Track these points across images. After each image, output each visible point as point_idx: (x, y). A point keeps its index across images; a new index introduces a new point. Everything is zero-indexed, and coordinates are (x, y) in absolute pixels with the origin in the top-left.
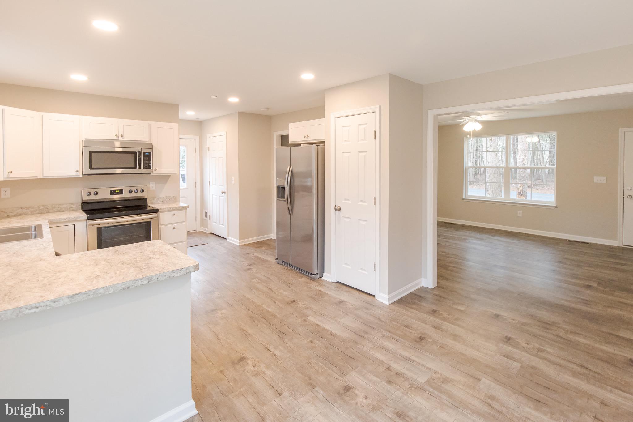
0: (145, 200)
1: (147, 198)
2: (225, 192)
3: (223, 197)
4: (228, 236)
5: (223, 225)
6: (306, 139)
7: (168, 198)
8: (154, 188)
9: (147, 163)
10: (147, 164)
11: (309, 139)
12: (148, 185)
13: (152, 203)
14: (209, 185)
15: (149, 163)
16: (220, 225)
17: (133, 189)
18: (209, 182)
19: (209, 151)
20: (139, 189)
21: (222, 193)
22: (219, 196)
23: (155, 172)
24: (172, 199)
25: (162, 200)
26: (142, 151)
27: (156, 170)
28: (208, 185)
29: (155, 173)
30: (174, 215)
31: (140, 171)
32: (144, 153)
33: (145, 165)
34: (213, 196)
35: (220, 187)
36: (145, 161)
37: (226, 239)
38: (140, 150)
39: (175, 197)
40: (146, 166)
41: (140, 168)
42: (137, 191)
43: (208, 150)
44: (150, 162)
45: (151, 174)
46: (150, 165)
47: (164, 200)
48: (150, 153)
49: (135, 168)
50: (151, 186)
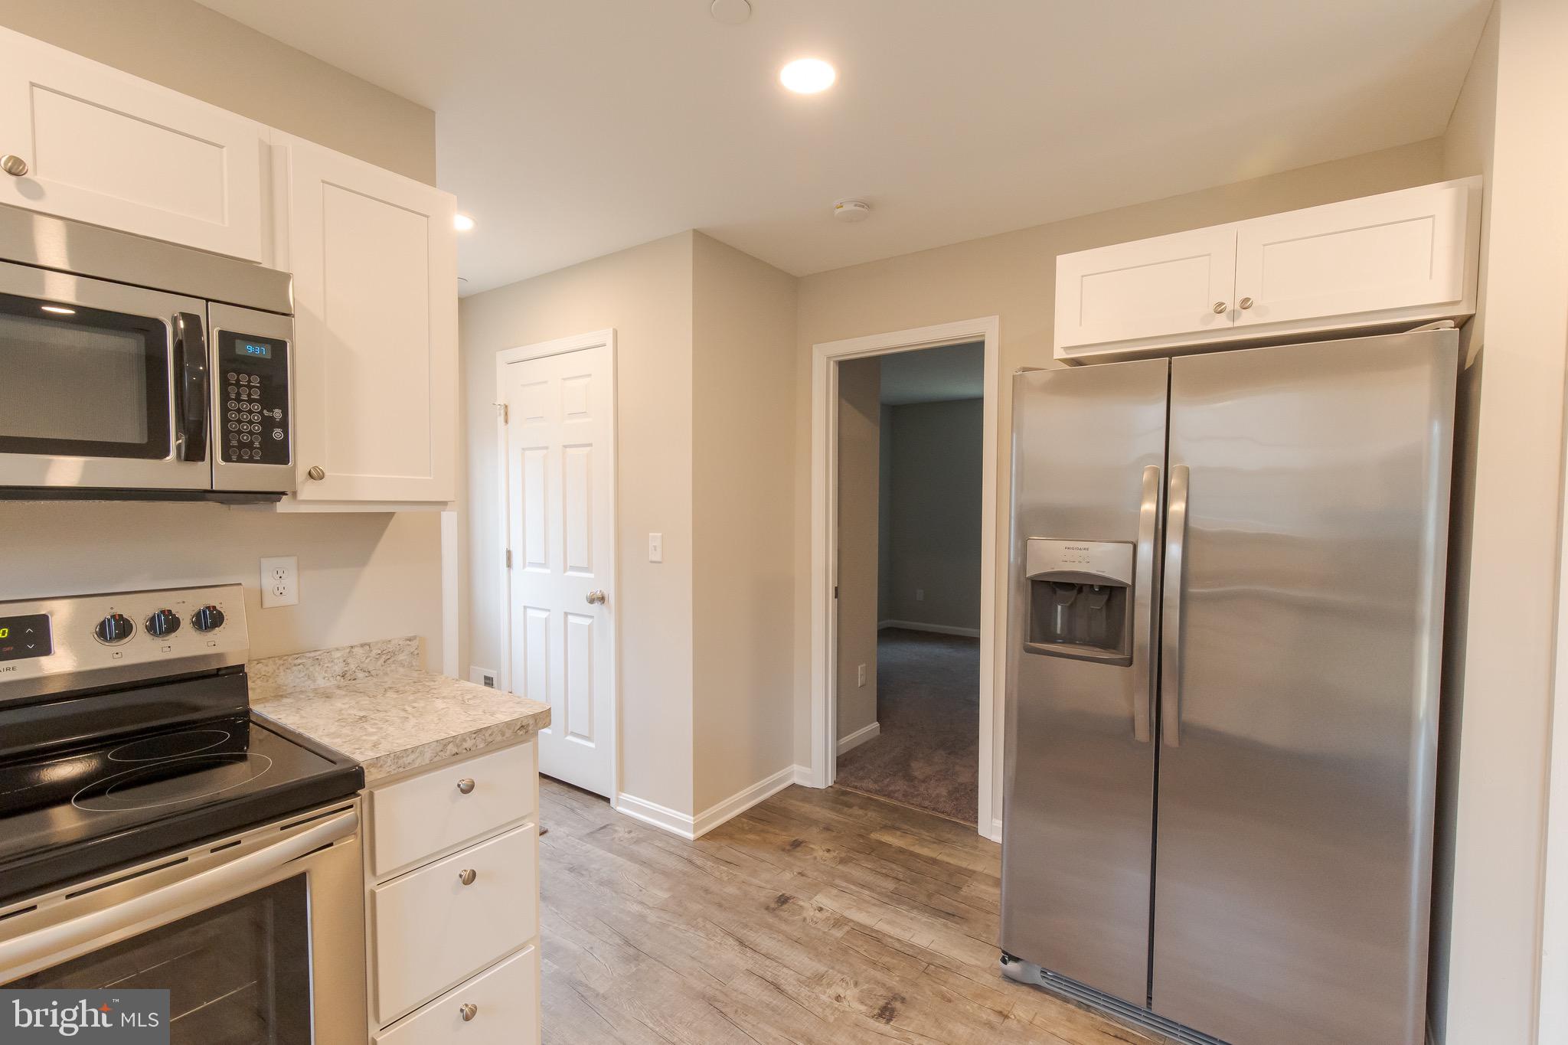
0: (234, 678)
1: (240, 668)
2: (602, 599)
3: (592, 617)
4: (621, 787)
5: (588, 738)
6: (1222, 321)
7: (375, 651)
8: (291, 598)
9: (257, 418)
10: (257, 428)
11: (1247, 318)
12: (248, 582)
13: (279, 695)
14: (509, 565)
15: (268, 424)
16: (570, 738)
17: (138, 611)
18: (509, 553)
19: (506, 422)
20: (185, 608)
21: (592, 601)
22: (566, 614)
23: (308, 491)
24: (401, 657)
25: (338, 668)
26: (218, 321)
27: (315, 475)
28: (506, 568)
29: (310, 497)
30: (468, 789)
31: (194, 477)
32: (226, 338)
33: (239, 432)
34: (530, 612)
35: (570, 573)
36: (238, 399)
37: (607, 800)
38: (196, 308)
39: (414, 643)
40: (245, 438)
41: (194, 451)
42: (164, 624)
43: (501, 419)
44: (277, 414)
45: (283, 506)
46: (277, 434)
47: (353, 667)
48: (279, 347)
49: (155, 448)
50: (268, 582)
